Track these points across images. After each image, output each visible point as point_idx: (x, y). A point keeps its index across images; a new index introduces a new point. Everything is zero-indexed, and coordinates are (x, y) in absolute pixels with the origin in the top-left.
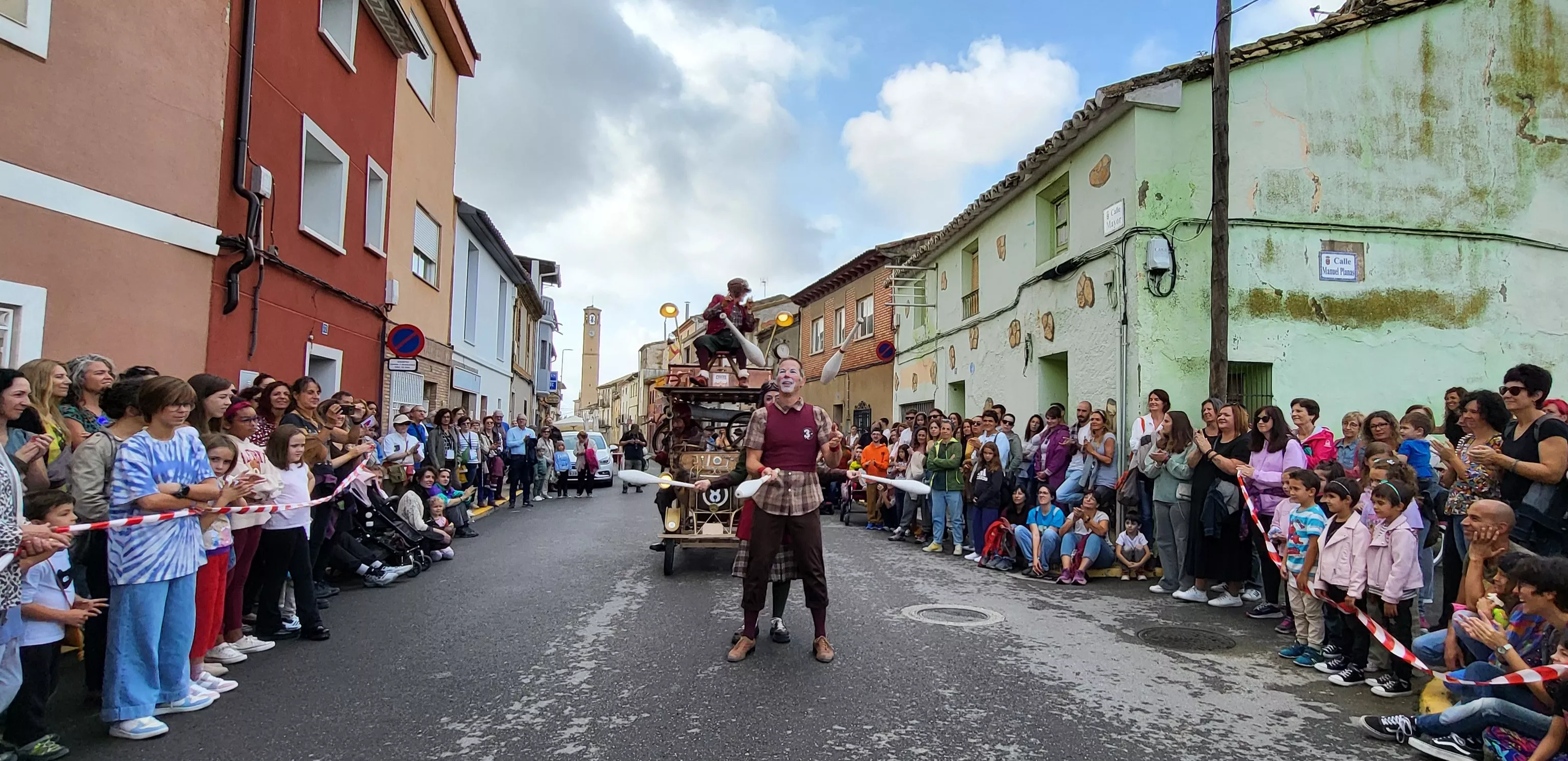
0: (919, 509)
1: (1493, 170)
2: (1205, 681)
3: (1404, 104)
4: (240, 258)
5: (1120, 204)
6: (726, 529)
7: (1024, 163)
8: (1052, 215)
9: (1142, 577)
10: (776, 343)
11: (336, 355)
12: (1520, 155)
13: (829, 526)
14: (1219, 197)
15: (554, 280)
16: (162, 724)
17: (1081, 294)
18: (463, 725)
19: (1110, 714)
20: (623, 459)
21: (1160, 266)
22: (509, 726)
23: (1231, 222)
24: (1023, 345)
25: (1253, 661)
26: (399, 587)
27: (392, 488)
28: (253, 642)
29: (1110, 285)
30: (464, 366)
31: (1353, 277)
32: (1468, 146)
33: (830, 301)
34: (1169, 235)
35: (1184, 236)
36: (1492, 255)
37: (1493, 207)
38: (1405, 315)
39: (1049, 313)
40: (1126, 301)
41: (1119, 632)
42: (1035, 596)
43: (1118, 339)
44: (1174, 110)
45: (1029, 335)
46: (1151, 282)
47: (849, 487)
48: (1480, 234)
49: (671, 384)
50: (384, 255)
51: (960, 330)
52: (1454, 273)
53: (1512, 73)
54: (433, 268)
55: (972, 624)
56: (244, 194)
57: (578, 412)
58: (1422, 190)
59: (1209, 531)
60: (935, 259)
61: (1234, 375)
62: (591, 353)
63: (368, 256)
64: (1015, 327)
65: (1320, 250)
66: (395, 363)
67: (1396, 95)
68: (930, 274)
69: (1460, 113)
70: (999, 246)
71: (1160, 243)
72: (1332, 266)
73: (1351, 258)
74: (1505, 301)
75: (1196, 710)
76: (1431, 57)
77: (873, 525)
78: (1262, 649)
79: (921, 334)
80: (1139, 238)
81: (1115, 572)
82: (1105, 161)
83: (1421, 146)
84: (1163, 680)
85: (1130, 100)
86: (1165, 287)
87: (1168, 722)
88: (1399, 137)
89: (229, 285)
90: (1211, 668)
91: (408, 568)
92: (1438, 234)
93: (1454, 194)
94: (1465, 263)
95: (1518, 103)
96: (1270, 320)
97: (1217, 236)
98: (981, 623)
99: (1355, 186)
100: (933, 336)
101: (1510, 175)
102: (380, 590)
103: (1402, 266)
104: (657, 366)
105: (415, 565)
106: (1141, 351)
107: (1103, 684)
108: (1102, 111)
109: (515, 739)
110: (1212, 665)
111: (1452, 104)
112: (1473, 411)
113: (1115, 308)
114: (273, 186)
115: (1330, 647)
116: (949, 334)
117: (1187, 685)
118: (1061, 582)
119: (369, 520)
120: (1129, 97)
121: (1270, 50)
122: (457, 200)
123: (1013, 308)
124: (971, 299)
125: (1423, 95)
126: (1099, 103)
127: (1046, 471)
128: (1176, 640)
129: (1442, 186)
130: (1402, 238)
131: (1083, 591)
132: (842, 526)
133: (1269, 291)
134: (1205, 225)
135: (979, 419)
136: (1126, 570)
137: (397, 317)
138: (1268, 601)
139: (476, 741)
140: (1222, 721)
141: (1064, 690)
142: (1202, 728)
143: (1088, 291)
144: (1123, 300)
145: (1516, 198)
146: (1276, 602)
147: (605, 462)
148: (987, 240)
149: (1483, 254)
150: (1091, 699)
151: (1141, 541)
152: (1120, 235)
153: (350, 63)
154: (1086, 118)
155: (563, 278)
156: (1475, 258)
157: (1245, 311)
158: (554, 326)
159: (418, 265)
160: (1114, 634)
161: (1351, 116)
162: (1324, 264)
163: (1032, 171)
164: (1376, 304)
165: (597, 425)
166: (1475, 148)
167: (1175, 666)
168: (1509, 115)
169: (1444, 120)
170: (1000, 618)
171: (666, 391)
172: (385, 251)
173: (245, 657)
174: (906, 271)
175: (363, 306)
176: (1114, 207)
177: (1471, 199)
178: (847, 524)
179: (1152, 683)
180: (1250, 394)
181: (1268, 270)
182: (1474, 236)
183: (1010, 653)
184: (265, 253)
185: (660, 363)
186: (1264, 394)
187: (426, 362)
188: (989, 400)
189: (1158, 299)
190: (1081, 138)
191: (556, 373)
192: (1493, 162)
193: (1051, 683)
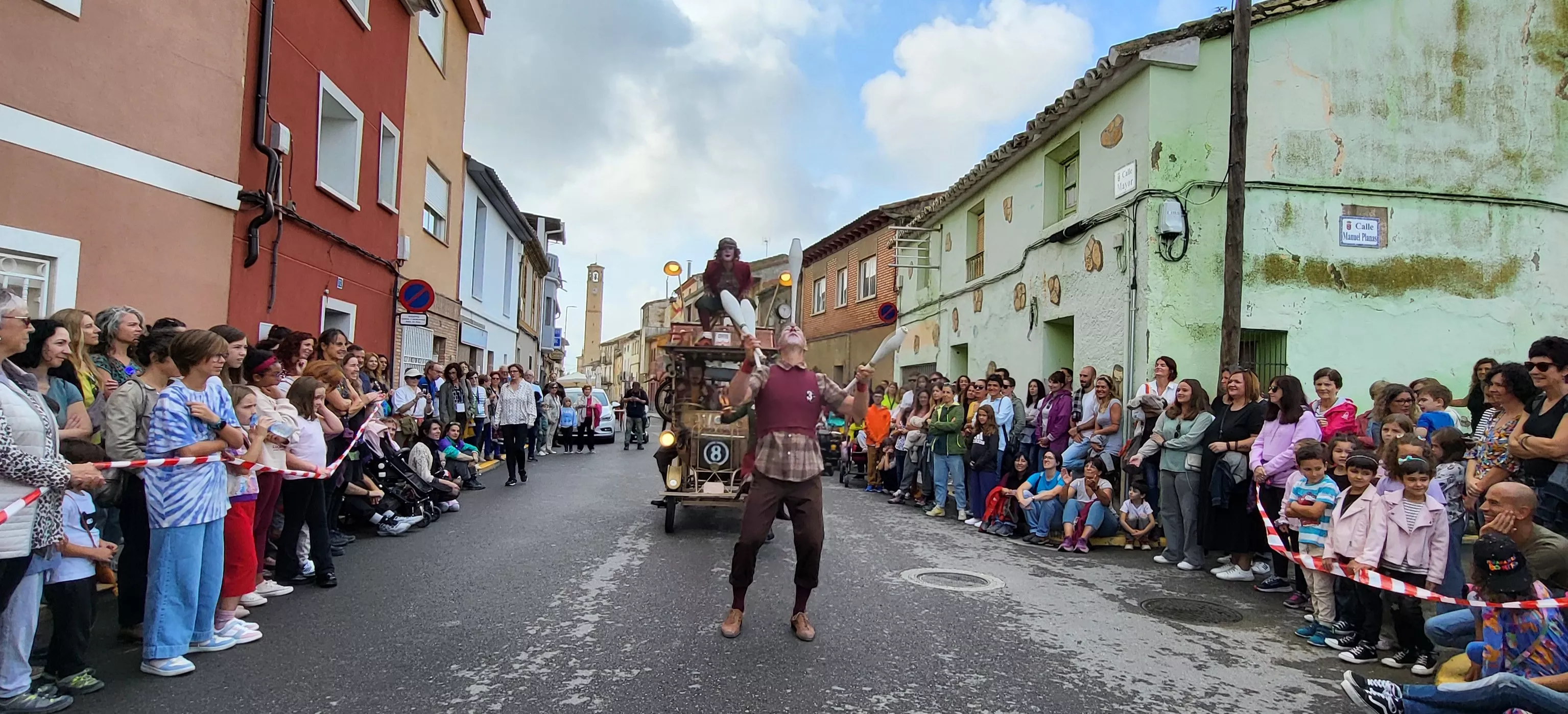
0: (920, 473)
1: (1528, 132)
2: (1210, 654)
3: (1434, 62)
4: (260, 213)
5: (1133, 166)
6: (727, 488)
7: (1033, 122)
8: (1061, 177)
9: (1146, 547)
10: (778, 303)
11: (350, 309)
12: (1559, 116)
13: (830, 487)
14: (1237, 160)
15: (559, 237)
16: (189, 662)
17: (1089, 258)
18: (472, 673)
19: (1113, 684)
20: (625, 417)
21: (1172, 230)
22: (516, 675)
23: (1247, 185)
24: (1028, 309)
25: (1260, 636)
26: (411, 536)
27: (403, 440)
28: (272, 587)
29: (1120, 249)
30: (472, 321)
31: (1375, 243)
32: (1503, 107)
33: (832, 261)
34: (1182, 198)
35: (1198, 199)
36: (1525, 222)
37: (1528, 171)
38: (1429, 284)
39: (1056, 276)
40: (1136, 266)
41: (1122, 602)
42: (1036, 563)
43: (1127, 304)
44: (1191, 68)
45: (1035, 299)
46: (1162, 247)
47: (849, 449)
48: (1513, 200)
49: (674, 343)
50: (396, 211)
51: (963, 292)
52: (1483, 240)
53: (1553, 30)
54: (443, 225)
55: (973, 590)
56: (264, 150)
57: (581, 369)
58: (1451, 153)
59: (1216, 500)
60: (939, 221)
61: (1247, 343)
62: (593, 310)
63: (382, 212)
64: (1020, 290)
65: (1341, 214)
66: (406, 318)
67: (1427, 53)
68: (934, 236)
69: (1495, 73)
70: (1006, 208)
71: (1173, 207)
72: (1353, 232)
73: (1374, 223)
74: (1537, 269)
75: (1200, 683)
76: (1465, 13)
77: (873, 487)
78: (1270, 623)
79: (924, 296)
80: (1151, 201)
81: (1119, 540)
82: (1118, 121)
83: (1452, 107)
84: (1167, 652)
85: (1145, 58)
86: (1177, 251)
87: (1170, 694)
88: (1429, 98)
89: (250, 239)
90: (1216, 641)
91: (419, 518)
92: (1468, 199)
93: (1486, 158)
94: (1496, 231)
95: (1558, 62)
96: (1286, 286)
97: (1233, 199)
98: (981, 589)
99: (1380, 148)
100: (936, 298)
101: (1547, 137)
102: (393, 540)
103: (1428, 233)
104: (659, 324)
105: (425, 515)
106: (1151, 317)
107: (1105, 654)
108: (1115, 69)
109: (522, 688)
110: (1218, 638)
111: (1486, 63)
112: (1498, 385)
113: (1124, 272)
114: (291, 143)
115: (1341, 623)
116: (953, 296)
117: (1192, 658)
118: (1062, 550)
119: (382, 471)
120: (1144, 55)
121: (1294, 6)
122: (467, 158)
123: (1018, 270)
124: (976, 261)
125: (1455, 53)
126: (1113, 62)
127: (1050, 437)
128: (1181, 611)
129: (1473, 149)
130: (1428, 203)
131: (1085, 559)
132: (841, 487)
133: (1286, 256)
134: (1220, 188)
135: (981, 383)
136: (1130, 539)
137: (408, 272)
138: (1277, 574)
139: (485, 689)
140: (1227, 695)
141: (1065, 658)
142: (1207, 701)
143: (1096, 254)
144: (1132, 264)
145: (1552, 162)
146: (1285, 575)
147: (608, 419)
148: (993, 201)
149: (1516, 220)
150: (1093, 669)
151: (1146, 510)
152: (1131, 197)
153: (365, 20)
154: (1098, 77)
155: (567, 236)
156: (1507, 225)
157: (1260, 276)
158: (558, 283)
159: (428, 222)
160: (1117, 603)
161: (1379, 75)
162: (1345, 229)
163: (1041, 131)
164: (1399, 272)
165: (599, 382)
166: (1510, 109)
167: (1179, 637)
168: (1549, 74)
169: (1477, 79)
170: (1000, 584)
171: (669, 349)
172: (397, 207)
173: (265, 600)
174: (910, 232)
175: (376, 261)
176: (1126, 169)
177: (1504, 162)
178: (846, 486)
179: (1155, 654)
180: (1262, 362)
181: (1285, 235)
182: (1506, 202)
183: (1010, 619)
184: (283, 208)
185: (662, 322)
186: (1278, 362)
187: (436, 317)
188: (992, 364)
189: (1169, 264)
190: (1093, 97)
191: (560, 330)
192: (1530, 123)
193: (1052, 651)
